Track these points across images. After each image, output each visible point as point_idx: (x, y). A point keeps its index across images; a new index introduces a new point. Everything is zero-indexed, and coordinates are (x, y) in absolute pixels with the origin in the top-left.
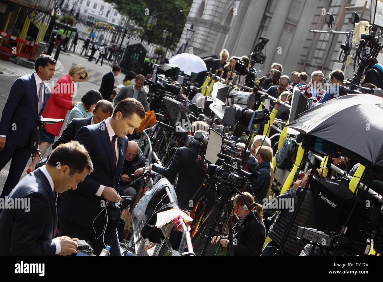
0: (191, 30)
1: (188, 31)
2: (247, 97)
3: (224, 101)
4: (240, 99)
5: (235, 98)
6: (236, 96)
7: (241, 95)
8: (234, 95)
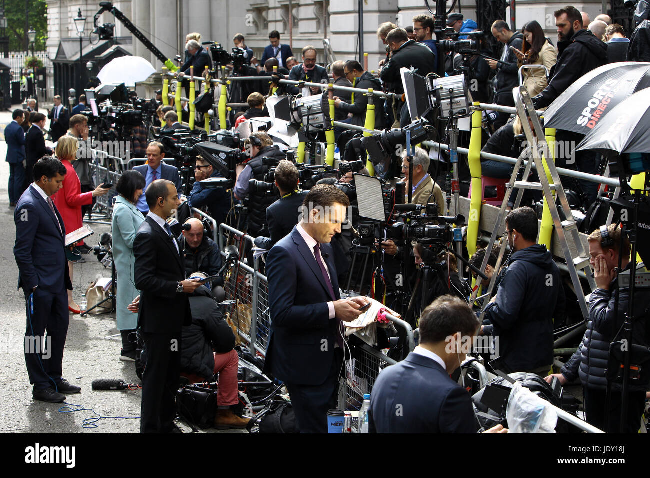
0: (80, 18)
1: (76, 22)
2: (319, 103)
3: (288, 119)
4: (310, 109)
5: (302, 109)
6: (303, 106)
7: (308, 103)
8: (299, 105)
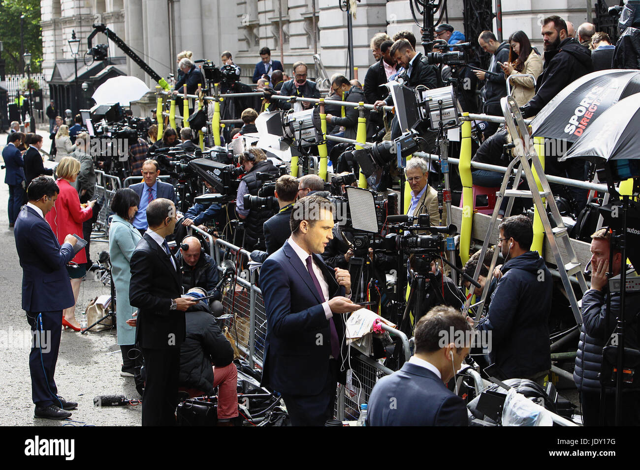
0: (74, 40)
1: (71, 43)
2: (310, 117)
5: (293, 124)
6: (295, 121)
8: (291, 120)
